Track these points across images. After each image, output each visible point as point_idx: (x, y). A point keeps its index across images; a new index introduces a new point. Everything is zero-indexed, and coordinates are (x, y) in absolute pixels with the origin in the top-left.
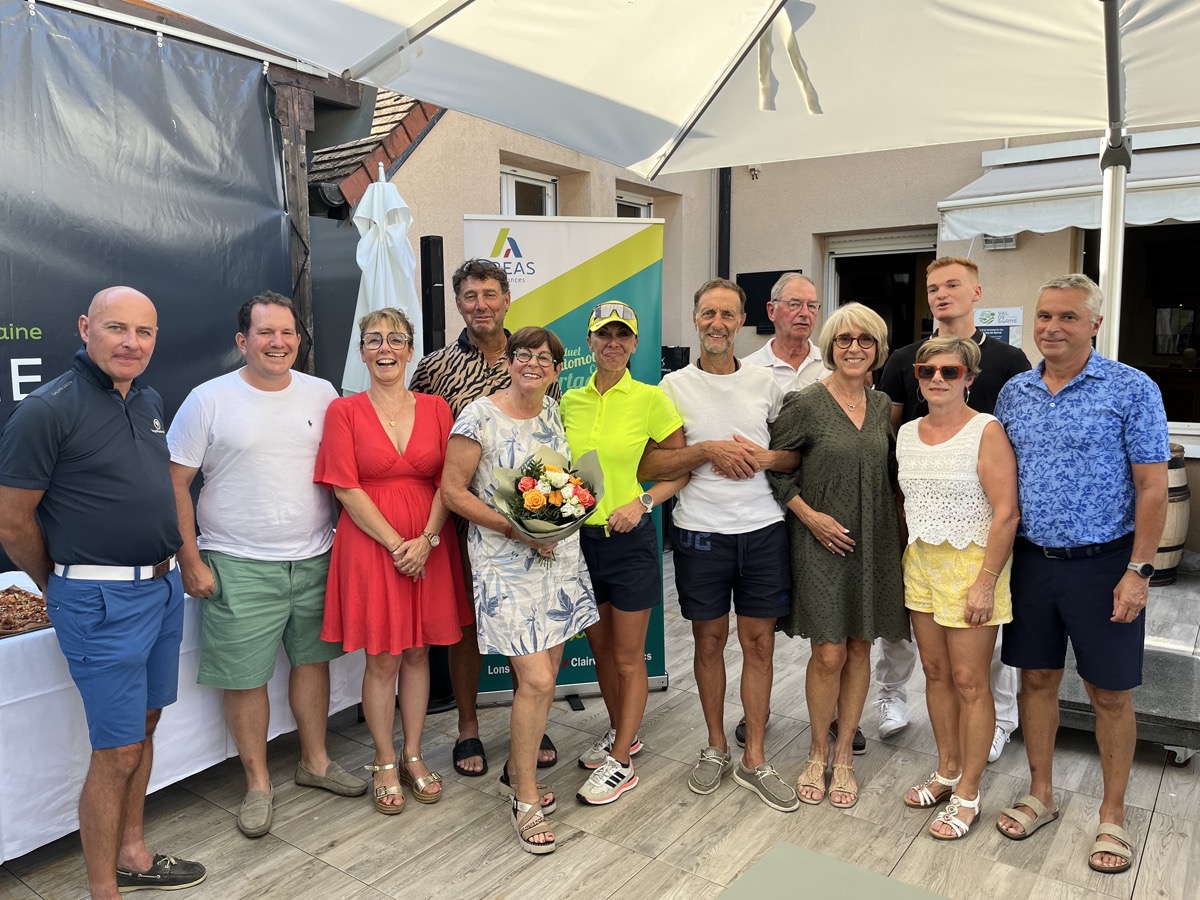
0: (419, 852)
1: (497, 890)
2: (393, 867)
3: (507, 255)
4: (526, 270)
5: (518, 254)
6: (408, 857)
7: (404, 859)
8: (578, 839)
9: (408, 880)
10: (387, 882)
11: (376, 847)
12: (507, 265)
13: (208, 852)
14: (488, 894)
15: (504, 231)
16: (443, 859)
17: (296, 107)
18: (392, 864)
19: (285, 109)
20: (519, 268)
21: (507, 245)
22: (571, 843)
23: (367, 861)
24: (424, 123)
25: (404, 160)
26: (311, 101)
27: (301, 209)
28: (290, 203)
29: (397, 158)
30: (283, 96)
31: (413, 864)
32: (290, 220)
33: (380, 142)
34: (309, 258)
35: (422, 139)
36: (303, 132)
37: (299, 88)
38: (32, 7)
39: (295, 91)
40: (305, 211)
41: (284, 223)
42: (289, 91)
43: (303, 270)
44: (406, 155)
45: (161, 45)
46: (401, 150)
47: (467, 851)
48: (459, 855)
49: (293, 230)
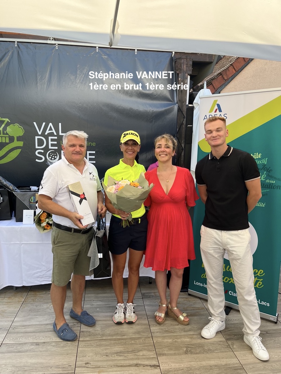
0: (104, 338)
1: (103, 368)
3: (216, 112)
5: (220, 111)
6: (100, 338)
7: (98, 338)
8: (152, 368)
9: (88, 346)
10: (84, 342)
11: (97, 329)
14: (99, 367)
15: (216, 101)
16: (106, 345)
17: (185, 66)
18: (93, 337)
19: (180, 68)
21: (216, 107)
22: (149, 368)
23: (89, 332)
24: (243, 63)
25: (232, 79)
26: (191, 63)
27: (183, 102)
28: (179, 100)
29: (228, 79)
30: (180, 63)
31: (97, 341)
32: (178, 106)
33: (220, 74)
34: (185, 119)
35: (242, 70)
36: (187, 74)
37: (187, 59)
38: (97, 49)
39: (185, 60)
40: (185, 103)
41: (176, 107)
42: (182, 61)
43: (182, 124)
44: (233, 77)
45: (136, 53)
46: (230, 76)
47: (116, 347)
48: (112, 347)
49: (180, 110)
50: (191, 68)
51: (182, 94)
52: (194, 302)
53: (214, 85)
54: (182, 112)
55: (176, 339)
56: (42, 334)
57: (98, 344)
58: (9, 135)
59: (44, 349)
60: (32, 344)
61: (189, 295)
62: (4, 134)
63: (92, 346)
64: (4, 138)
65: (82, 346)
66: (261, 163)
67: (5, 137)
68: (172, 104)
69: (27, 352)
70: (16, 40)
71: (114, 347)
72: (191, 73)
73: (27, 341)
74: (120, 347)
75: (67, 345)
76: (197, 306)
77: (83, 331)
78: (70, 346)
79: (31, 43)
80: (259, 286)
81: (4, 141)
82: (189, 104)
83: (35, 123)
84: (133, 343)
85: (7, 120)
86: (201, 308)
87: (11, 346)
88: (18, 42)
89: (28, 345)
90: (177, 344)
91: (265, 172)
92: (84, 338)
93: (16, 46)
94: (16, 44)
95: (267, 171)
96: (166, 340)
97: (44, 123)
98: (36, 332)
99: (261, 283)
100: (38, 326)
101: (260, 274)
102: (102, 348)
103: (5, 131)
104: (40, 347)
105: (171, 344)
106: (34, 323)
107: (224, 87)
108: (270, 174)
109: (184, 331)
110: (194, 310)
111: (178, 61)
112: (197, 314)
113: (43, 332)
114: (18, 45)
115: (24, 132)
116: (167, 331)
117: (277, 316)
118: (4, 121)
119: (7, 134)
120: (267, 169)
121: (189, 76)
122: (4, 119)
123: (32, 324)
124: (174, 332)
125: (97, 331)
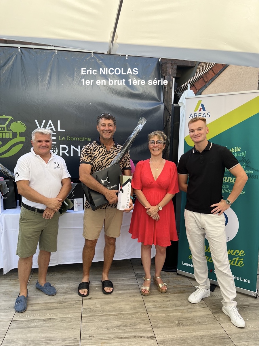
0: (104, 314)
1: (105, 340)
2: (94, 314)
3: (200, 111)
4: (207, 116)
5: (204, 110)
6: (100, 313)
7: (99, 314)
8: (149, 339)
9: (91, 321)
10: (86, 318)
11: (97, 306)
12: (200, 114)
13: (67, 285)
14: (102, 340)
15: (200, 101)
16: (107, 320)
17: (170, 70)
18: (94, 313)
19: (166, 71)
20: (204, 115)
21: (200, 107)
22: (146, 339)
23: (90, 309)
24: (221, 68)
25: (212, 82)
26: (176, 67)
27: (169, 102)
28: (165, 100)
29: (208, 81)
30: (166, 67)
31: (97, 317)
32: (165, 105)
33: (201, 77)
34: (171, 117)
35: (220, 73)
36: (172, 77)
37: (172, 64)
38: (92, 54)
39: (170, 65)
40: (170, 102)
41: (163, 106)
42: (168, 65)
43: (168, 121)
44: (212, 80)
45: (127, 58)
46: (210, 78)
47: (116, 321)
48: (112, 322)
49: (166, 108)
50: (176, 72)
51: (168, 94)
52: (182, 280)
53: (196, 86)
54: (168, 111)
55: (168, 313)
56: (48, 311)
57: (99, 319)
58: (12, 131)
59: (51, 325)
60: (40, 320)
61: (178, 274)
62: (8, 130)
63: (94, 321)
64: (7, 134)
65: (85, 321)
66: (240, 155)
67: (9, 133)
68: (159, 104)
69: (35, 327)
70: (19, 46)
71: (114, 322)
72: (175, 76)
73: (34, 318)
74: (119, 321)
75: (71, 320)
76: (186, 284)
77: (84, 308)
78: (74, 321)
79: (33, 48)
80: (240, 265)
81: (7, 137)
82: (174, 103)
83: (36, 120)
84: (130, 318)
85: (10, 118)
86: (189, 286)
87: (20, 323)
88: (21, 47)
89: (36, 321)
90: (169, 318)
91: (244, 164)
92: (86, 314)
93: (19, 51)
94: (19, 49)
95: (246, 163)
96: (159, 315)
97: (44, 121)
98: (42, 310)
99: (242, 262)
100: (44, 305)
101: (241, 255)
102: (103, 323)
103: (9, 128)
104: (47, 323)
105: (164, 318)
106: (40, 302)
107: (205, 89)
108: (248, 166)
109: (175, 307)
110: (183, 287)
111: (164, 65)
112: (186, 291)
113: (48, 310)
114: (21, 50)
115: (26, 129)
116: (160, 307)
117: (256, 291)
118: (8, 119)
119: (11, 130)
120: (246, 161)
121: (173, 78)
122: (8, 117)
123: (38, 303)
124: (166, 307)
125: (98, 307)
